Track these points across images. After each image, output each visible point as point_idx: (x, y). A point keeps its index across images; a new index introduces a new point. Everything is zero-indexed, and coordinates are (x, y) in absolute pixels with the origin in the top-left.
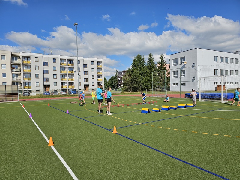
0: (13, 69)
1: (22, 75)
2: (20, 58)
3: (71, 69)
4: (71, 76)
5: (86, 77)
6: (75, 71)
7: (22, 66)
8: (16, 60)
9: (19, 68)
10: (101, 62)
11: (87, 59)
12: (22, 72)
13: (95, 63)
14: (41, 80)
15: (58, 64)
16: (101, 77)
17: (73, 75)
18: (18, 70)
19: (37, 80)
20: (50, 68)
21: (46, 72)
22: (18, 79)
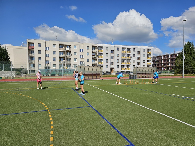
0: (93, 56)
1: (98, 60)
2: (97, 48)
3: (128, 55)
4: (128, 61)
5: (139, 61)
6: (131, 57)
7: (98, 54)
8: (94, 49)
9: (96, 55)
10: (151, 49)
11: (140, 47)
12: (98, 58)
13: (146, 50)
14: (109, 64)
15: (120, 52)
16: (149, 61)
17: (129, 60)
18: (95, 56)
19: (107, 64)
20: (115, 55)
21: (112, 58)
22: (95, 63)
